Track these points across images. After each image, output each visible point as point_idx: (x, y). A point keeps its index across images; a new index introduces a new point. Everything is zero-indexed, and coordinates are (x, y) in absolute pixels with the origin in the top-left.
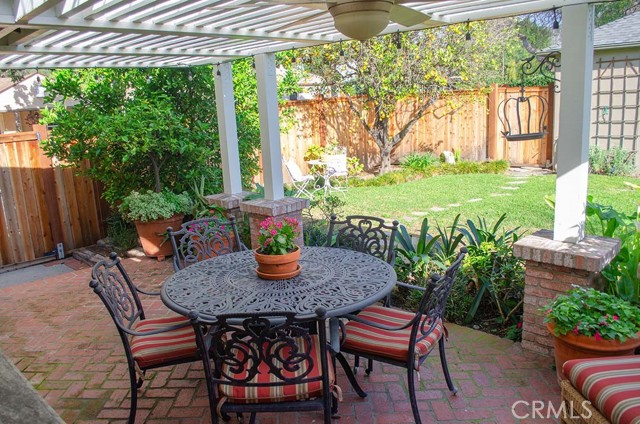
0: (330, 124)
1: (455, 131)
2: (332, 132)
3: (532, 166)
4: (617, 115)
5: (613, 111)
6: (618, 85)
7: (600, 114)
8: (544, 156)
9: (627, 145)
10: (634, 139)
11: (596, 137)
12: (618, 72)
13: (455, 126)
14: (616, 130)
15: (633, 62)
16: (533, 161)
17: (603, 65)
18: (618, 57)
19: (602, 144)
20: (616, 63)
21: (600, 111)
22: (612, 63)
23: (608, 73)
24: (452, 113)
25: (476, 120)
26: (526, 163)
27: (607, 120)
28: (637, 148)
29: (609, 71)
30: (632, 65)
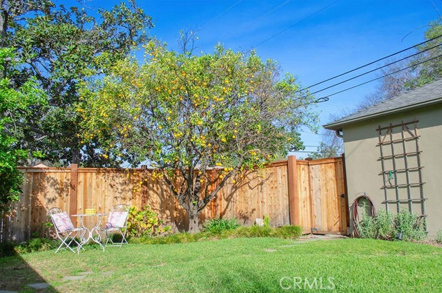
0: (153, 190)
1: (265, 200)
2: (155, 198)
3: (335, 233)
4: (401, 179)
5: (398, 175)
6: (398, 149)
7: (387, 179)
8: (345, 223)
9: (416, 209)
10: (422, 202)
11: (385, 203)
12: (397, 136)
13: (265, 195)
14: (403, 195)
15: (408, 126)
16: (336, 228)
17: (382, 131)
18: (394, 122)
19: (392, 209)
20: (393, 129)
21: (386, 176)
22: (390, 129)
23: (387, 138)
24: (262, 184)
25: (280, 189)
26: (329, 230)
27: (393, 184)
28: (426, 212)
29: (388, 136)
30: (408, 129)
